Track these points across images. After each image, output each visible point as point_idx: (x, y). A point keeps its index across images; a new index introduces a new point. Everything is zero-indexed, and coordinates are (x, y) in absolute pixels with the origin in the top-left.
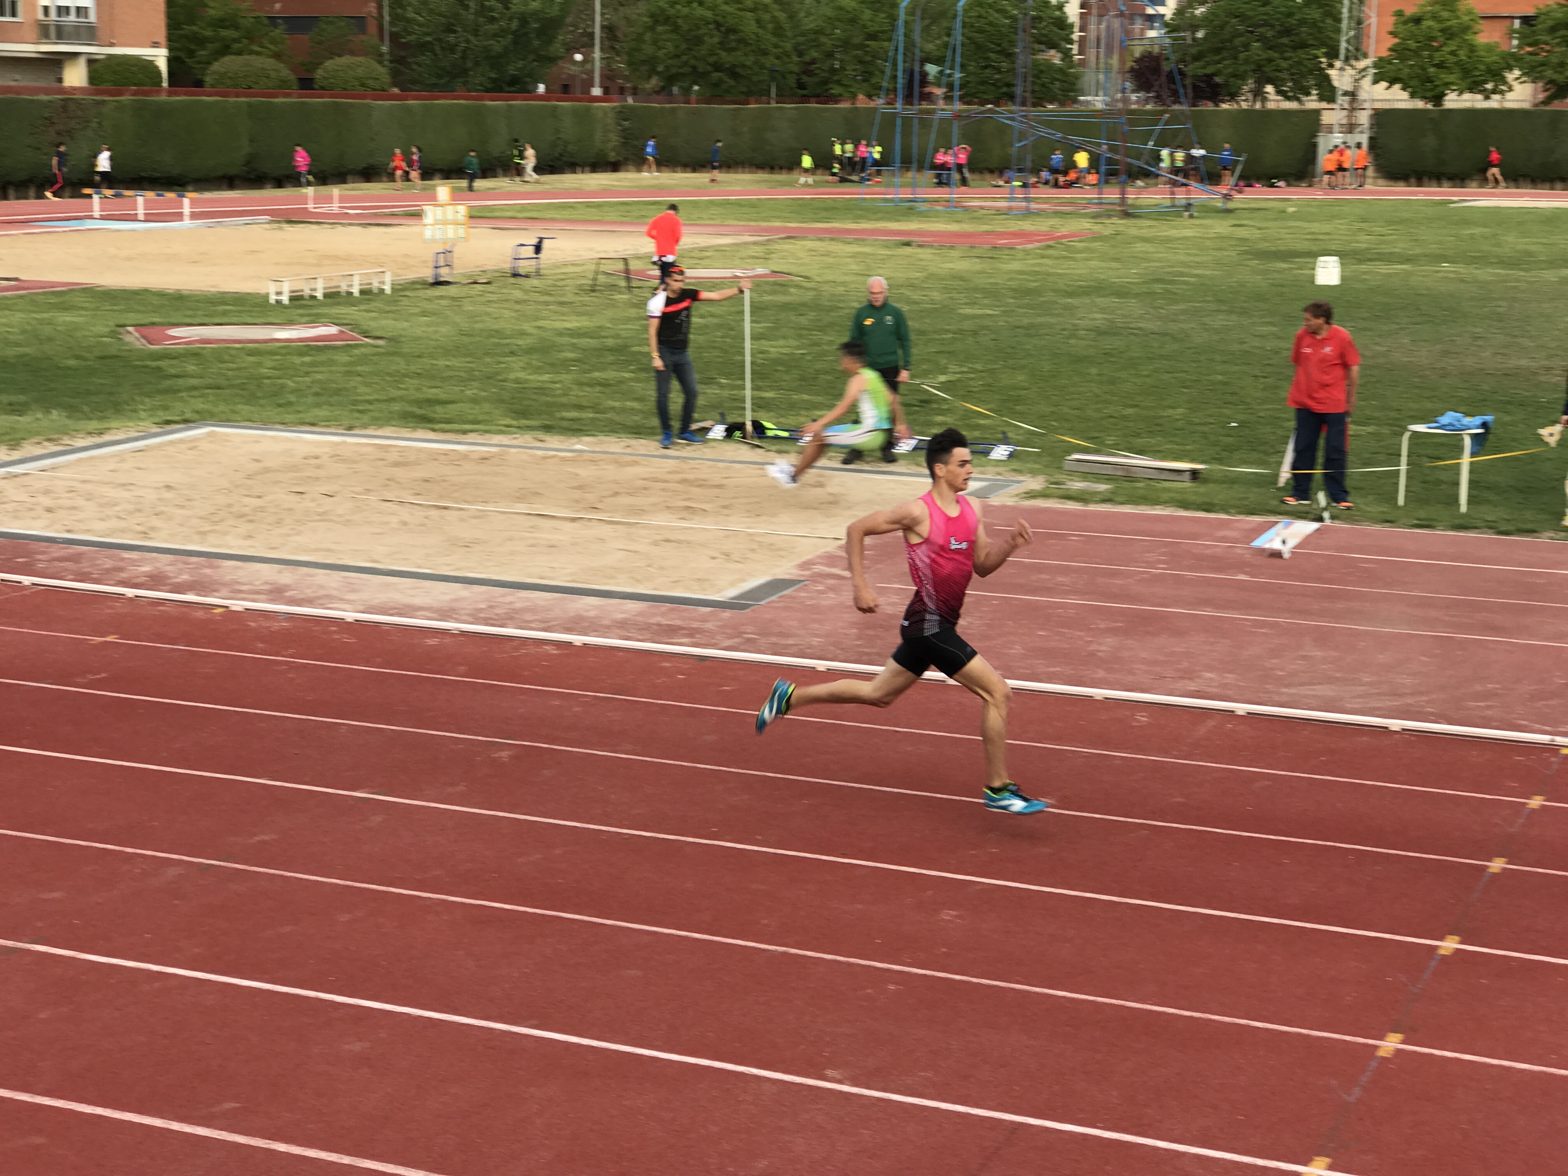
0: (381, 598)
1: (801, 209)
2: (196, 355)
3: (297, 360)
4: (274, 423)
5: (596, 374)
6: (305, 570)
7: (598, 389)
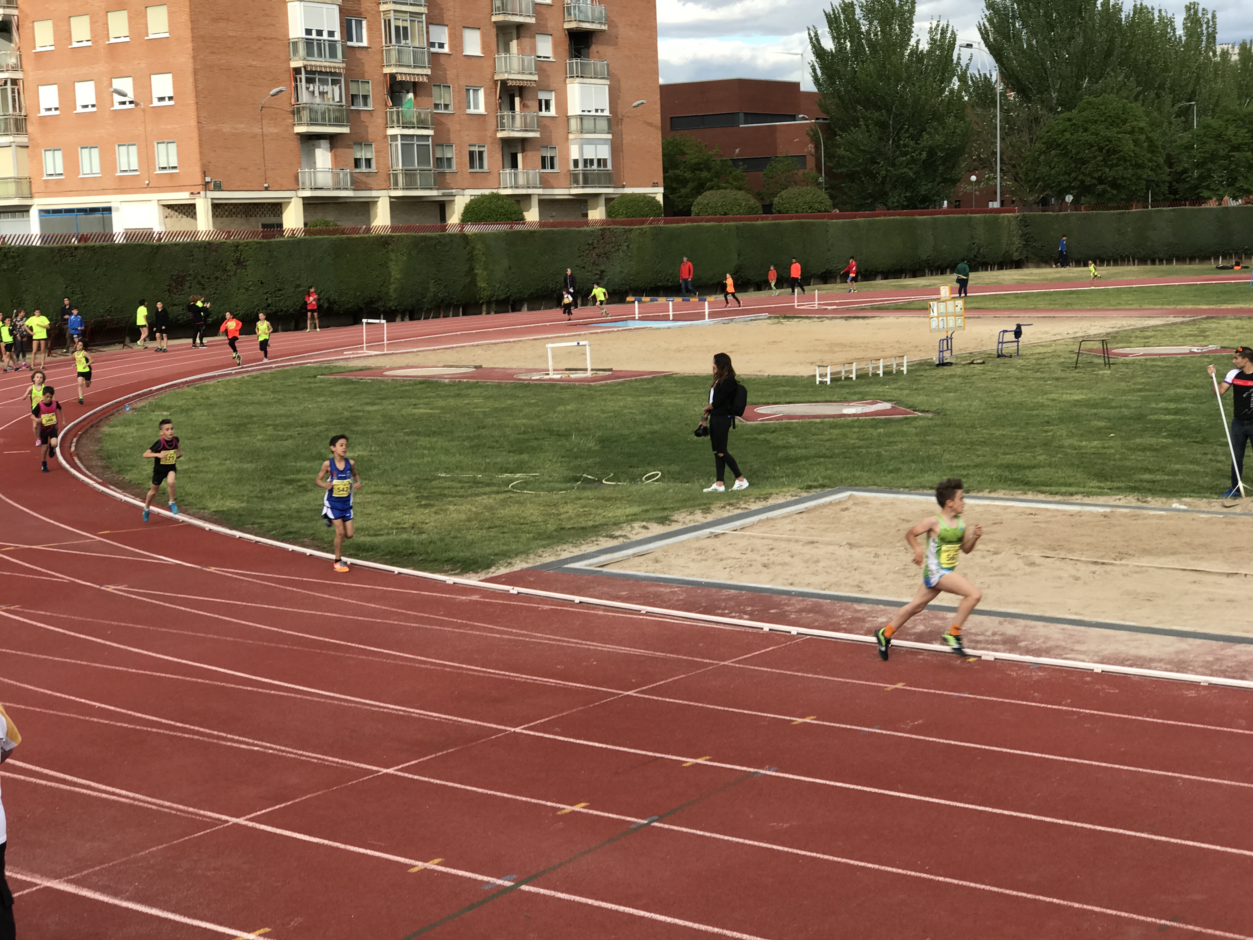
0: (1109, 649)
1: (1200, 293)
2: (788, 428)
3: (875, 433)
4: (899, 487)
5: (1138, 441)
6: (1022, 622)
7: (1148, 453)
